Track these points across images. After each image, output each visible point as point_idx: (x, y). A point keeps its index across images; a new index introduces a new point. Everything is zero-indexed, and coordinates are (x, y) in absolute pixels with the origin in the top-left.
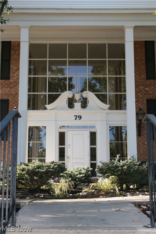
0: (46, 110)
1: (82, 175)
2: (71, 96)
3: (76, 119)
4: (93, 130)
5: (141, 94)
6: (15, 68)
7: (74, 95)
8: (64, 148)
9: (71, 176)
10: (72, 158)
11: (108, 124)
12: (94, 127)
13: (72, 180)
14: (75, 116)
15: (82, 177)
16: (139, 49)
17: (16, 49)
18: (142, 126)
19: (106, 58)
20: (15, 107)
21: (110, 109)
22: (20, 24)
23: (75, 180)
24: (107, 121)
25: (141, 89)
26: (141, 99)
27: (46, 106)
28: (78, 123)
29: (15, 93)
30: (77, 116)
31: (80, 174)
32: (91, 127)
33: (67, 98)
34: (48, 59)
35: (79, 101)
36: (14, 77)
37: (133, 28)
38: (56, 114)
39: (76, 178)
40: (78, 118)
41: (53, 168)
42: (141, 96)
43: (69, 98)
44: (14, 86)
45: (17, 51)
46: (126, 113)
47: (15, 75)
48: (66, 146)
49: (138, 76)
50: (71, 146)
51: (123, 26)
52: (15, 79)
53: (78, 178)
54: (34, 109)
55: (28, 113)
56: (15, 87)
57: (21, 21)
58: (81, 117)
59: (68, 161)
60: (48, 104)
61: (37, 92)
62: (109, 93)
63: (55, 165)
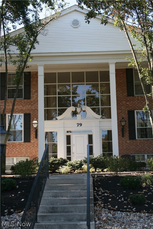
0: (57, 120)
1: (78, 165)
2: (74, 110)
3: (78, 126)
4: (90, 134)
5: (124, 107)
6: (34, 91)
7: (76, 109)
8: (70, 147)
9: (72, 165)
10: (76, 154)
11: (101, 129)
12: (91, 131)
13: (72, 167)
14: (77, 124)
15: (78, 166)
16: (122, 75)
17: (34, 77)
18: (124, 129)
19: (98, 82)
20: (35, 119)
21: (102, 118)
22: (38, 63)
23: (74, 167)
24: (100, 127)
25: (124, 104)
26: (124, 111)
27: (57, 117)
28: (80, 128)
29: (34, 109)
30: (78, 124)
31: (77, 164)
32: (88, 131)
33: (72, 111)
34: (57, 84)
35: (80, 113)
36: (34, 97)
37: (115, 64)
38: (64, 122)
39: (75, 166)
40: (79, 125)
41: (61, 161)
42: (124, 108)
43: (73, 111)
44: (34, 103)
45: (35, 79)
46: (111, 121)
47: (35, 96)
48: (71, 145)
49: (121, 94)
50: (75, 145)
51: (108, 63)
52: (34, 98)
53: (76, 166)
54: (48, 119)
55: (45, 123)
56: (35, 105)
57: (38, 61)
58: (81, 124)
59: (73, 156)
60: (58, 116)
61: (50, 107)
62: (101, 107)
63: (62, 160)
